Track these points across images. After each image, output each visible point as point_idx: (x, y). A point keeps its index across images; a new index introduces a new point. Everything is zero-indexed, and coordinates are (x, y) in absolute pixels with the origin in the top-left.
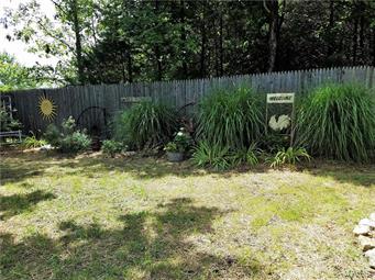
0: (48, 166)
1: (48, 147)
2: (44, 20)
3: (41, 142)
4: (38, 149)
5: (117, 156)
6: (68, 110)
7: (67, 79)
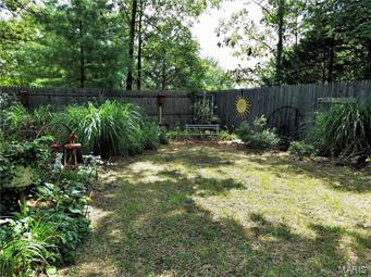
0: (239, 158)
1: (239, 141)
2: (250, 25)
3: (233, 136)
4: (229, 142)
5: (306, 160)
6: (260, 109)
7: (265, 79)
